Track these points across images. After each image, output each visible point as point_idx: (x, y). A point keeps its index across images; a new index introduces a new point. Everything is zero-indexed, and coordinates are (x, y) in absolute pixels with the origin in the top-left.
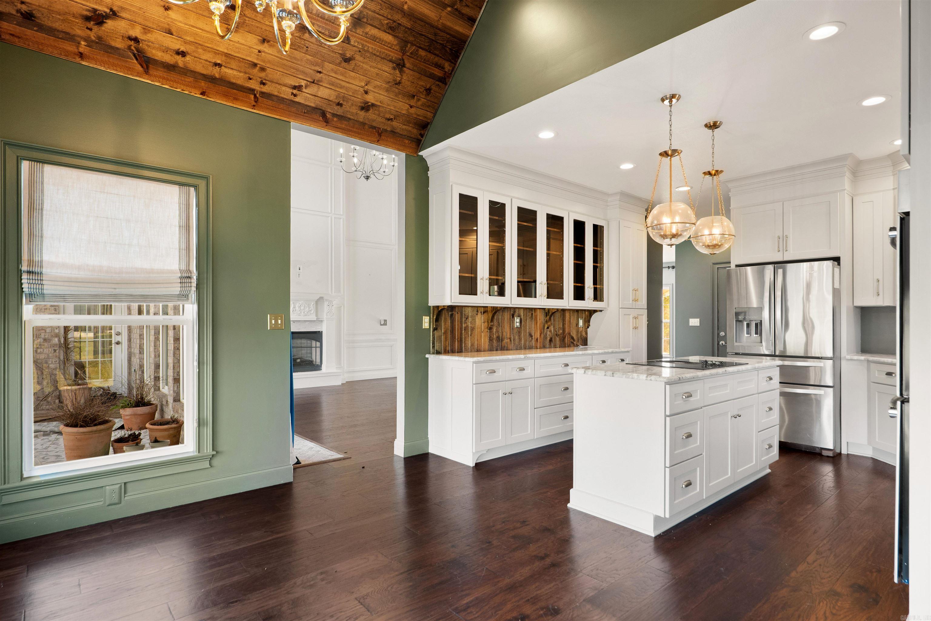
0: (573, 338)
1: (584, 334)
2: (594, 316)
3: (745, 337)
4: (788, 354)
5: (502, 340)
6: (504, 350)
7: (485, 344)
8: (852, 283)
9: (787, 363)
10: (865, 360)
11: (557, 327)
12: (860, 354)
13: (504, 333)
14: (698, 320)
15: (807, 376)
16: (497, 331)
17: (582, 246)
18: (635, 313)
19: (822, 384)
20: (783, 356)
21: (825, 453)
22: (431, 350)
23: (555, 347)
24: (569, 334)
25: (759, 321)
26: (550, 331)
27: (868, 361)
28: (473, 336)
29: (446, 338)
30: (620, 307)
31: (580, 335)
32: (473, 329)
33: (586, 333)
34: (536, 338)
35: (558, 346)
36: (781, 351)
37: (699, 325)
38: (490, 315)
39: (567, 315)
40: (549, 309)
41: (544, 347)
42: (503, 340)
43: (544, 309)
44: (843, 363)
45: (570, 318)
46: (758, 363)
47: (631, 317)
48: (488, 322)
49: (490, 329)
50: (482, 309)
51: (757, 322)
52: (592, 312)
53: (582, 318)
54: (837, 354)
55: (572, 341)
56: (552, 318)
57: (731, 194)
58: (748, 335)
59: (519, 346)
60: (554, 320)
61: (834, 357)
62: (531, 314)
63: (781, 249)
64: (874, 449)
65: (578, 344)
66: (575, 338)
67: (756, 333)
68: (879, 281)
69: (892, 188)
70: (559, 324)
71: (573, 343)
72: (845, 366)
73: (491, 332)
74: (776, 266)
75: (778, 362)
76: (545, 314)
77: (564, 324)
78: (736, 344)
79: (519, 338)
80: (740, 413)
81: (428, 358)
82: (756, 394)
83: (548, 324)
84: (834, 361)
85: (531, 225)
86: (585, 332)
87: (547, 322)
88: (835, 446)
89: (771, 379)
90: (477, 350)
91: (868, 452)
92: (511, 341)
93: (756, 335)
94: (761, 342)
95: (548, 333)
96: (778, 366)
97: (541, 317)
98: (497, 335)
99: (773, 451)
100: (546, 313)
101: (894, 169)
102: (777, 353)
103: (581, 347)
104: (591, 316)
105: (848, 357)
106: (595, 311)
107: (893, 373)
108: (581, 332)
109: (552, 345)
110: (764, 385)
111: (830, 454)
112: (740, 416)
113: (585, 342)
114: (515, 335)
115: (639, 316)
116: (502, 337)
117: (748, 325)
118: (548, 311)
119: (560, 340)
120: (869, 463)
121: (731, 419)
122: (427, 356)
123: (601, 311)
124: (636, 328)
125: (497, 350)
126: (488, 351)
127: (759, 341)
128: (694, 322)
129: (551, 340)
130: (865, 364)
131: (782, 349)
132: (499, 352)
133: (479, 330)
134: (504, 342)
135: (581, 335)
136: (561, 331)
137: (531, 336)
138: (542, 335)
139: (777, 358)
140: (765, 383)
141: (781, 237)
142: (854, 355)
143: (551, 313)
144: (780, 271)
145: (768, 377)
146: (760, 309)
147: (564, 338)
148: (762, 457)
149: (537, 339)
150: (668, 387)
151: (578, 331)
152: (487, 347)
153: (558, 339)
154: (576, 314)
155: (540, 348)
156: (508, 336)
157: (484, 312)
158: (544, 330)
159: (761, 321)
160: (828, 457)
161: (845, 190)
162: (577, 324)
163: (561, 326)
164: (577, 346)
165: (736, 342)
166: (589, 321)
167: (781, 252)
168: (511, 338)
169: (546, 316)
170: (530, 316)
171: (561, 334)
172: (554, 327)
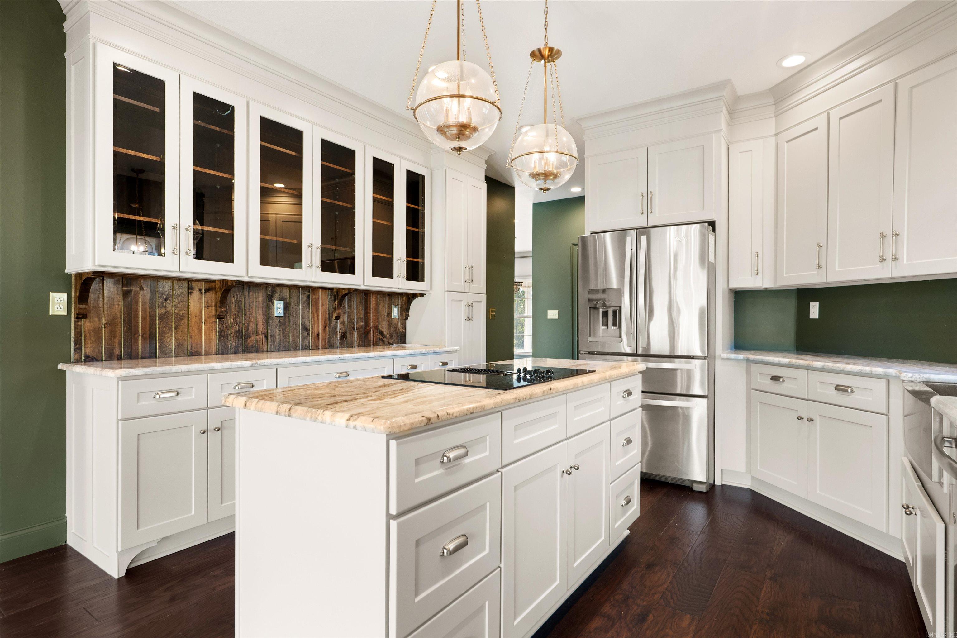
0: (382, 333)
1: (400, 327)
2: (415, 303)
3: (601, 330)
4: (653, 352)
5: (248, 336)
6: (251, 352)
7: (209, 341)
8: (727, 259)
9: (652, 365)
10: (743, 359)
11: (355, 317)
12: (733, 351)
13: (252, 326)
14: (557, 311)
15: (673, 383)
16: (236, 322)
17: (390, 200)
18: (469, 298)
19: (691, 393)
20: (647, 356)
21: (696, 487)
22: (72, 355)
23: (351, 346)
24: (376, 327)
25: (618, 308)
26: (343, 323)
27: (748, 360)
28: (180, 329)
29: (113, 335)
30: (446, 290)
31: (393, 329)
32: (180, 318)
33: (404, 327)
34: (316, 333)
35: (356, 345)
36: (644, 349)
37: (557, 318)
38: (219, 294)
39: (372, 300)
40: (339, 290)
41: (330, 346)
42: (250, 337)
43: (331, 289)
44: (718, 362)
45: (377, 305)
46: (613, 368)
47: (463, 304)
48: (216, 306)
49: (221, 317)
50: (203, 286)
51: (615, 309)
52: (410, 297)
53: (398, 305)
54: (712, 351)
55: (381, 337)
56: (346, 303)
57: (585, 138)
58: (604, 327)
59: (283, 345)
60: (350, 307)
61: (708, 356)
62: (305, 296)
63: (645, 212)
64: (753, 478)
65: (391, 342)
66: (386, 332)
67: (614, 325)
68: (758, 255)
69: (774, 133)
70: (357, 313)
71: (382, 340)
72: (721, 368)
73: (222, 323)
74: (639, 231)
75: (641, 365)
76: (333, 297)
77: (366, 313)
78: (590, 339)
79: (283, 334)
80: (577, 463)
81: (64, 372)
82: (608, 421)
83: (337, 312)
84: (708, 361)
85: (294, 153)
86: (402, 324)
87: (335, 309)
88: (708, 479)
89: (629, 393)
90: (191, 353)
91: (745, 483)
92: (266, 337)
93: (615, 328)
94: (620, 337)
95: (339, 325)
96: (639, 372)
97: (325, 302)
98: (236, 327)
99: (633, 506)
100: (335, 296)
101: (776, 109)
102: (640, 352)
103: (395, 345)
104: (409, 302)
105: (725, 355)
106: (415, 296)
107: (781, 377)
108: (397, 324)
109: (346, 343)
110: (620, 404)
111: (703, 488)
112: (578, 469)
113: (402, 339)
114: (274, 329)
115: (474, 304)
116: (246, 331)
117: (605, 314)
118: (337, 292)
119: (360, 336)
120: (747, 498)
121: (562, 476)
122: (60, 367)
123: (422, 295)
124: (470, 319)
125: (236, 352)
126: (217, 354)
127: (618, 335)
128: (553, 314)
129: (343, 336)
130: (744, 364)
131: (646, 346)
132: (240, 355)
133: (195, 320)
134: (252, 338)
135: (396, 329)
136: (362, 323)
137: (306, 329)
138: (327, 328)
139: (640, 359)
140: (621, 401)
141: (645, 194)
142: (732, 353)
143: (340, 296)
144: (644, 238)
145: (625, 391)
146: (619, 292)
147: (367, 333)
148: (616, 522)
149: (318, 335)
150: (393, 443)
151: (391, 324)
152: (214, 348)
153: (356, 334)
154: (387, 299)
155: (324, 348)
156: (261, 329)
157: (207, 291)
158: (331, 321)
159: (620, 307)
160: (700, 492)
161: (721, 130)
162: (390, 313)
163: (362, 316)
164: (389, 344)
165: (590, 336)
166: (408, 310)
167: (645, 215)
168: (266, 332)
169: (335, 300)
170: (305, 299)
171: (362, 328)
172: (349, 316)
